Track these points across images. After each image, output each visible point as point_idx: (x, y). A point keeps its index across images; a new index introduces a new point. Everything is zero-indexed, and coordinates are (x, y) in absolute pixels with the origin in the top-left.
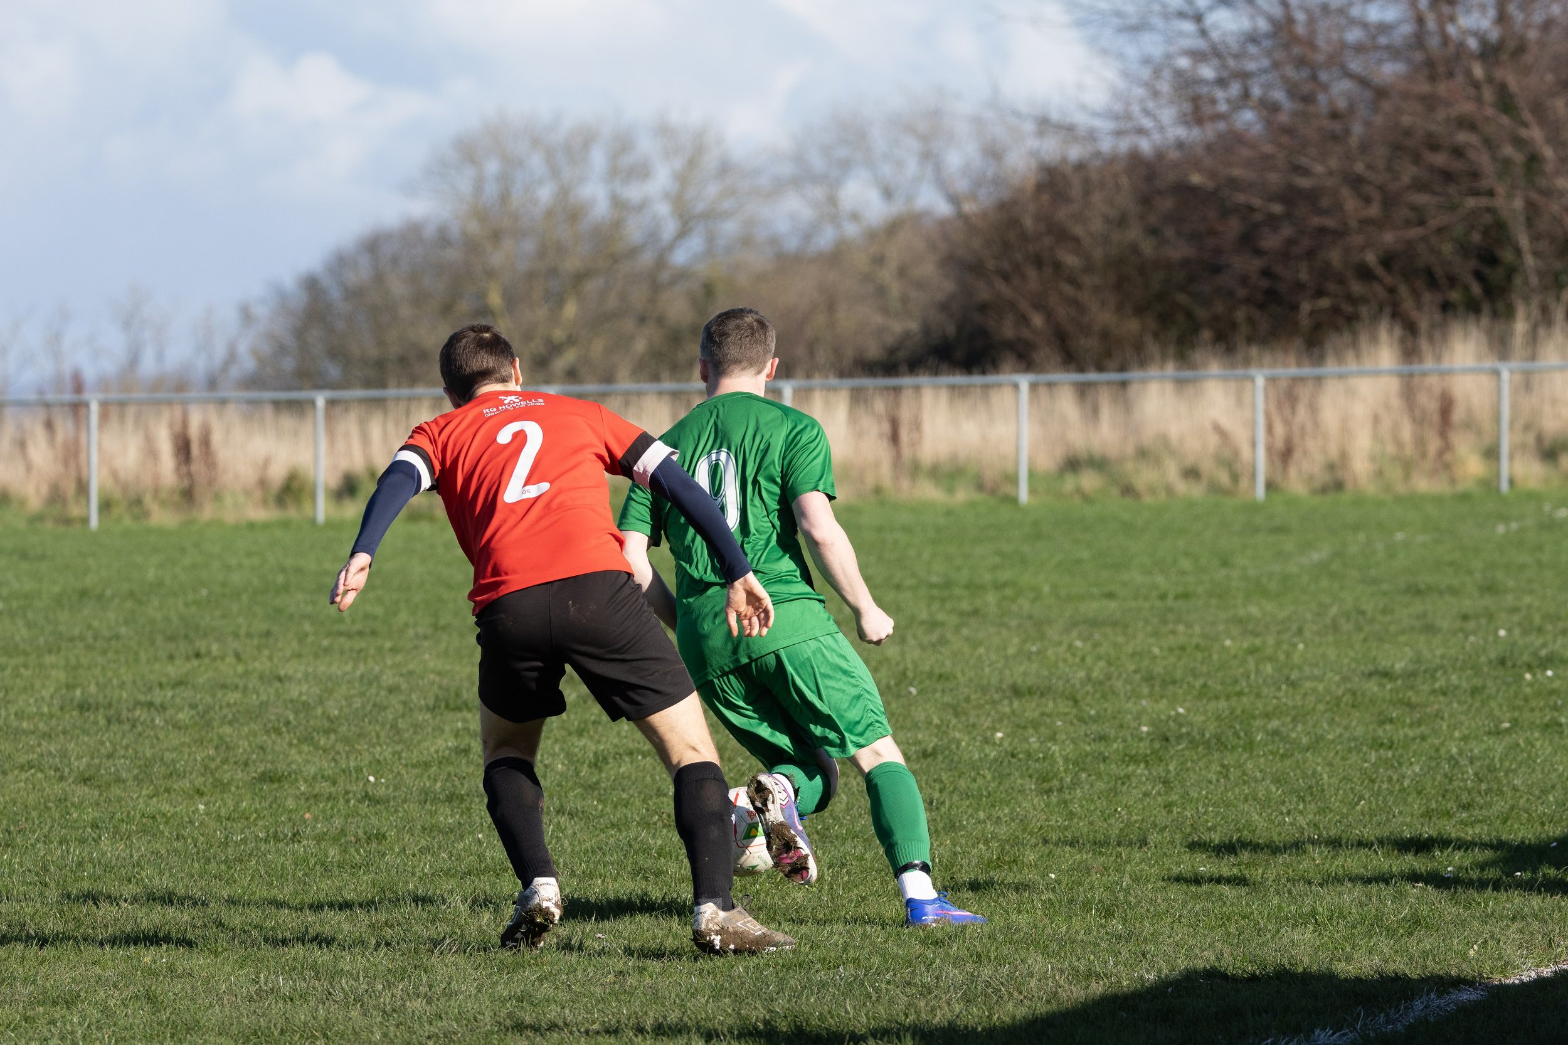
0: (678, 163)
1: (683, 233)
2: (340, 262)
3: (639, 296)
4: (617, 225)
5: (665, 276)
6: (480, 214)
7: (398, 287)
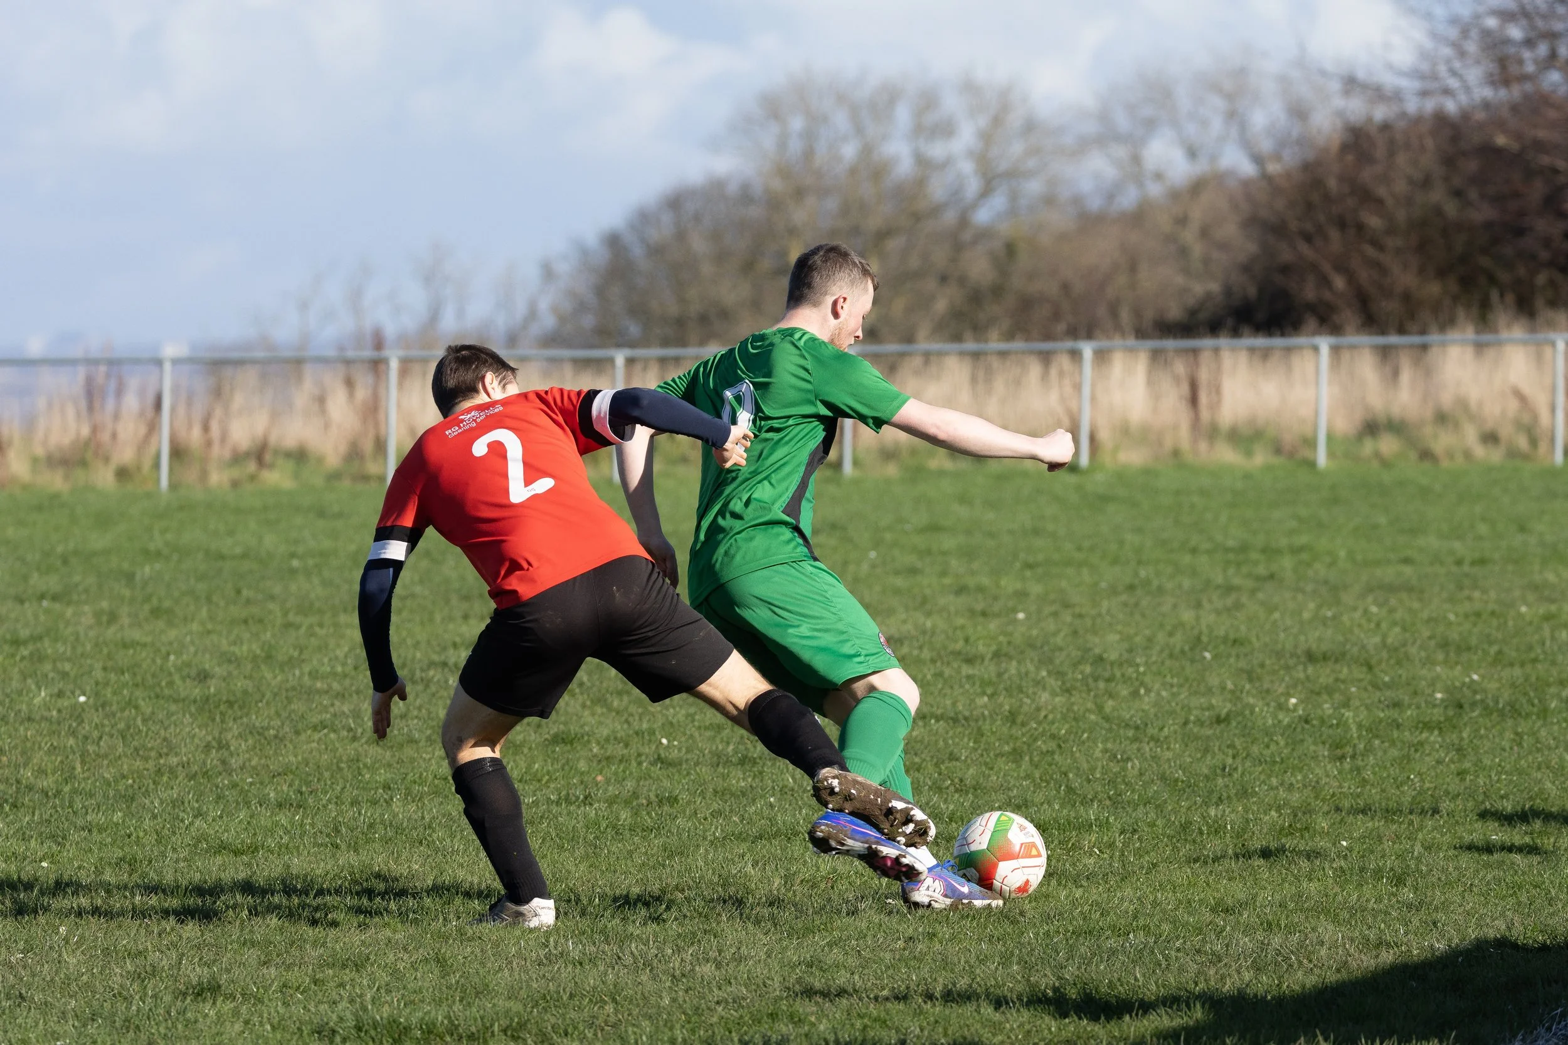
0: (983, 121)
1: (986, 192)
2: (643, 218)
3: (940, 256)
4: (920, 183)
5: (967, 236)
6: (783, 171)
7: (699, 244)
